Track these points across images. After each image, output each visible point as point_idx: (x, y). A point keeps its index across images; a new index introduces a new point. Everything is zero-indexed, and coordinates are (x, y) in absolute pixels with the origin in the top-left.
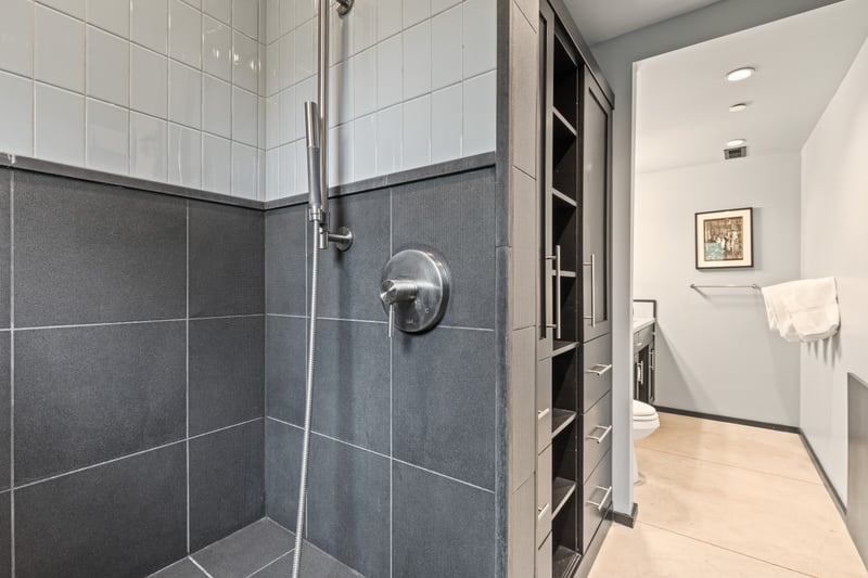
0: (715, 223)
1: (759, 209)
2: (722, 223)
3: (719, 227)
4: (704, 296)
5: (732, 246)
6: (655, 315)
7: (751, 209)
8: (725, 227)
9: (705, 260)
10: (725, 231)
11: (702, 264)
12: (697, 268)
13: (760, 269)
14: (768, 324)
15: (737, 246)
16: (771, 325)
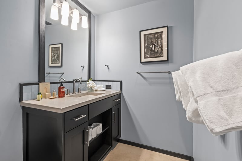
0: (149, 36)
1: (171, 27)
2: (153, 36)
3: (151, 39)
4: (144, 78)
5: (158, 49)
6: (121, 89)
7: (167, 27)
8: (155, 38)
9: (145, 58)
10: (154, 40)
11: (143, 60)
12: (141, 62)
13: (172, 62)
14: (175, 97)
15: (160, 49)
16: (177, 98)
